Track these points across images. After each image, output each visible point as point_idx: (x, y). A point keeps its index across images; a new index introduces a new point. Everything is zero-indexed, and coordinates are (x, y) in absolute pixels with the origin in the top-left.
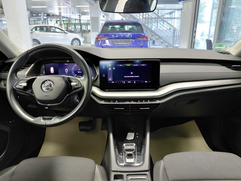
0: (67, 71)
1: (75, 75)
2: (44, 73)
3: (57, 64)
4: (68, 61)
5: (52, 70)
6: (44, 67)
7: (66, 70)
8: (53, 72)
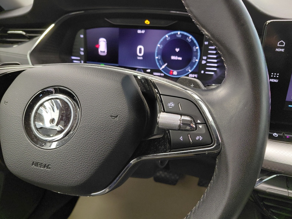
0: (140, 52)
1: (163, 67)
2: (82, 53)
3: (117, 30)
4: (147, 22)
5: (103, 47)
6: (82, 36)
7: (140, 49)
8: (104, 52)
